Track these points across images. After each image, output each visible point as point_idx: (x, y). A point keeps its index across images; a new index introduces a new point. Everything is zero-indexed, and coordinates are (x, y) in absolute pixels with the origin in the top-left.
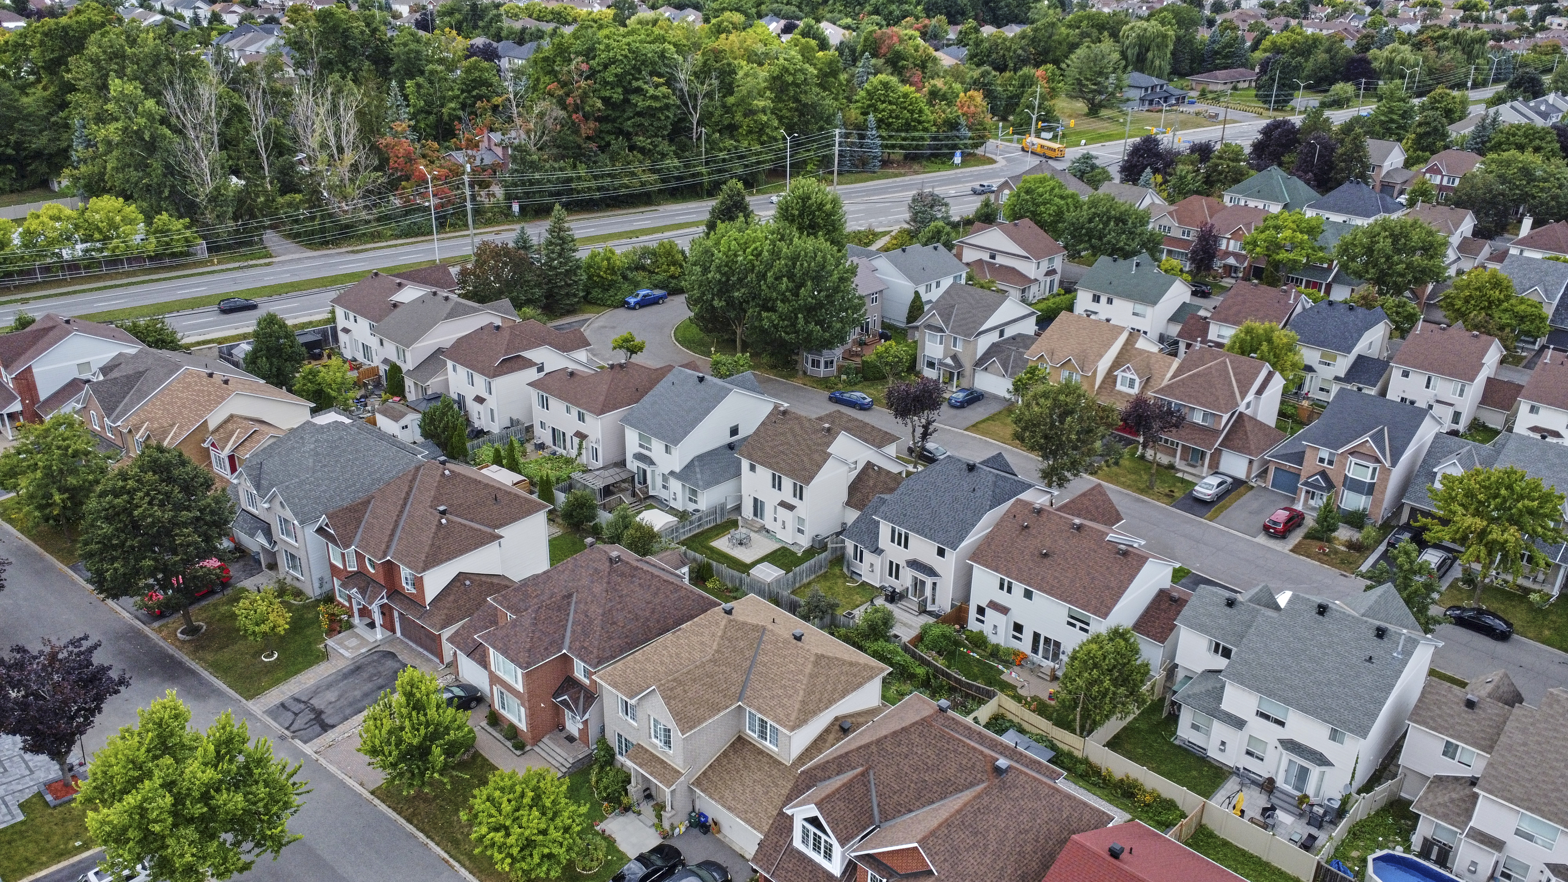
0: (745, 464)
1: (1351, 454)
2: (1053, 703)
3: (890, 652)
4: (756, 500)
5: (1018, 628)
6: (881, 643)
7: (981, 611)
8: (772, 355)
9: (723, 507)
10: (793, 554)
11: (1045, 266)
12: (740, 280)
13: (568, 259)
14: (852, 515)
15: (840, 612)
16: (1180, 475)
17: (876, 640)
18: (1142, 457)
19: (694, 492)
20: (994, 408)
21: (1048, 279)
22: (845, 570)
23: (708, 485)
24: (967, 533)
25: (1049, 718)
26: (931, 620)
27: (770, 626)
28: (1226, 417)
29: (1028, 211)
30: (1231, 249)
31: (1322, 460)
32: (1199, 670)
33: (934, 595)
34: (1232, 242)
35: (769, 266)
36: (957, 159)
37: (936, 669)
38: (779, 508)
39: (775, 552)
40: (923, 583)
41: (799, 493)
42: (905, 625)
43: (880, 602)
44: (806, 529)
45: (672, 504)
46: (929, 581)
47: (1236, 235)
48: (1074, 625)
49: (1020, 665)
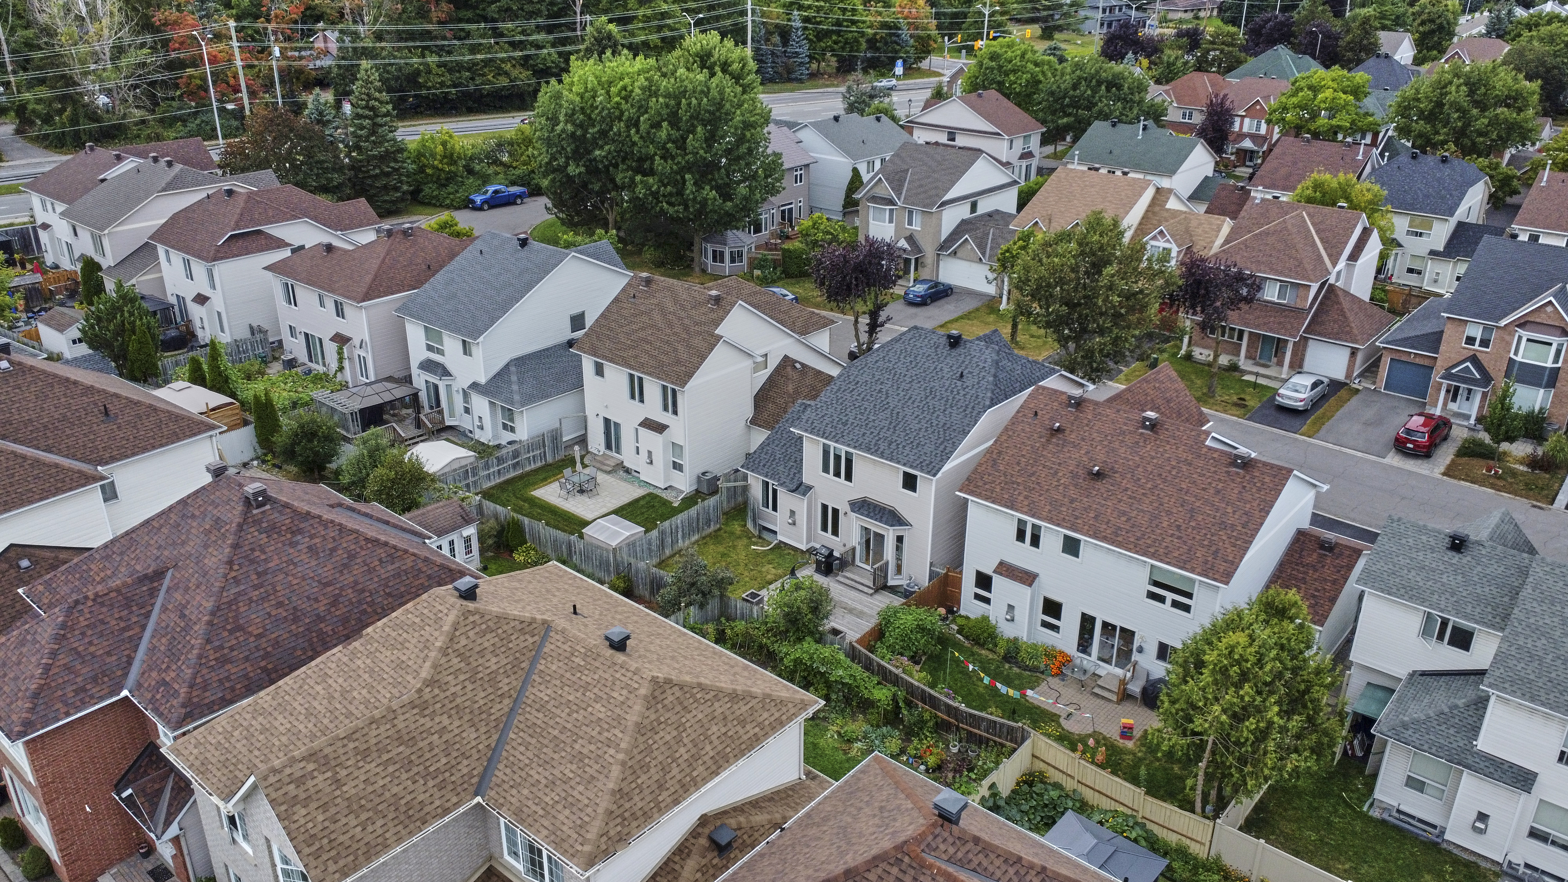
0: (588, 364)
1: (1520, 326)
2: (1130, 744)
3: (823, 662)
4: (607, 421)
5: (1052, 608)
6: (809, 645)
7: (984, 581)
8: (658, 246)
9: (555, 436)
10: (665, 503)
11: (1019, 146)
12: (603, 134)
13: (383, 139)
14: (760, 436)
15: (737, 595)
16: (1251, 378)
17: (800, 640)
18: (1189, 357)
19: (509, 414)
20: (969, 305)
21: (1024, 163)
22: (750, 525)
23: (529, 399)
24: (955, 447)
25: (1134, 780)
26: (897, 601)
27: (561, 623)
28: (1315, 287)
29: (993, 81)
30: (1245, 129)
31: (1471, 340)
32: (1402, 672)
33: (899, 559)
34: (1247, 121)
35: (643, 108)
36: (899, 70)
37: (911, 689)
38: (642, 431)
39: (637, 501)
40: (880, 538)
41: (671, 403)
42: (851, 611)
43: (807, 573)
44: (685, 462)
45: (479, 435)
46: (890, 534)
47: (1251, 112)
48: (1161, 599)
49: (1060, 674)
